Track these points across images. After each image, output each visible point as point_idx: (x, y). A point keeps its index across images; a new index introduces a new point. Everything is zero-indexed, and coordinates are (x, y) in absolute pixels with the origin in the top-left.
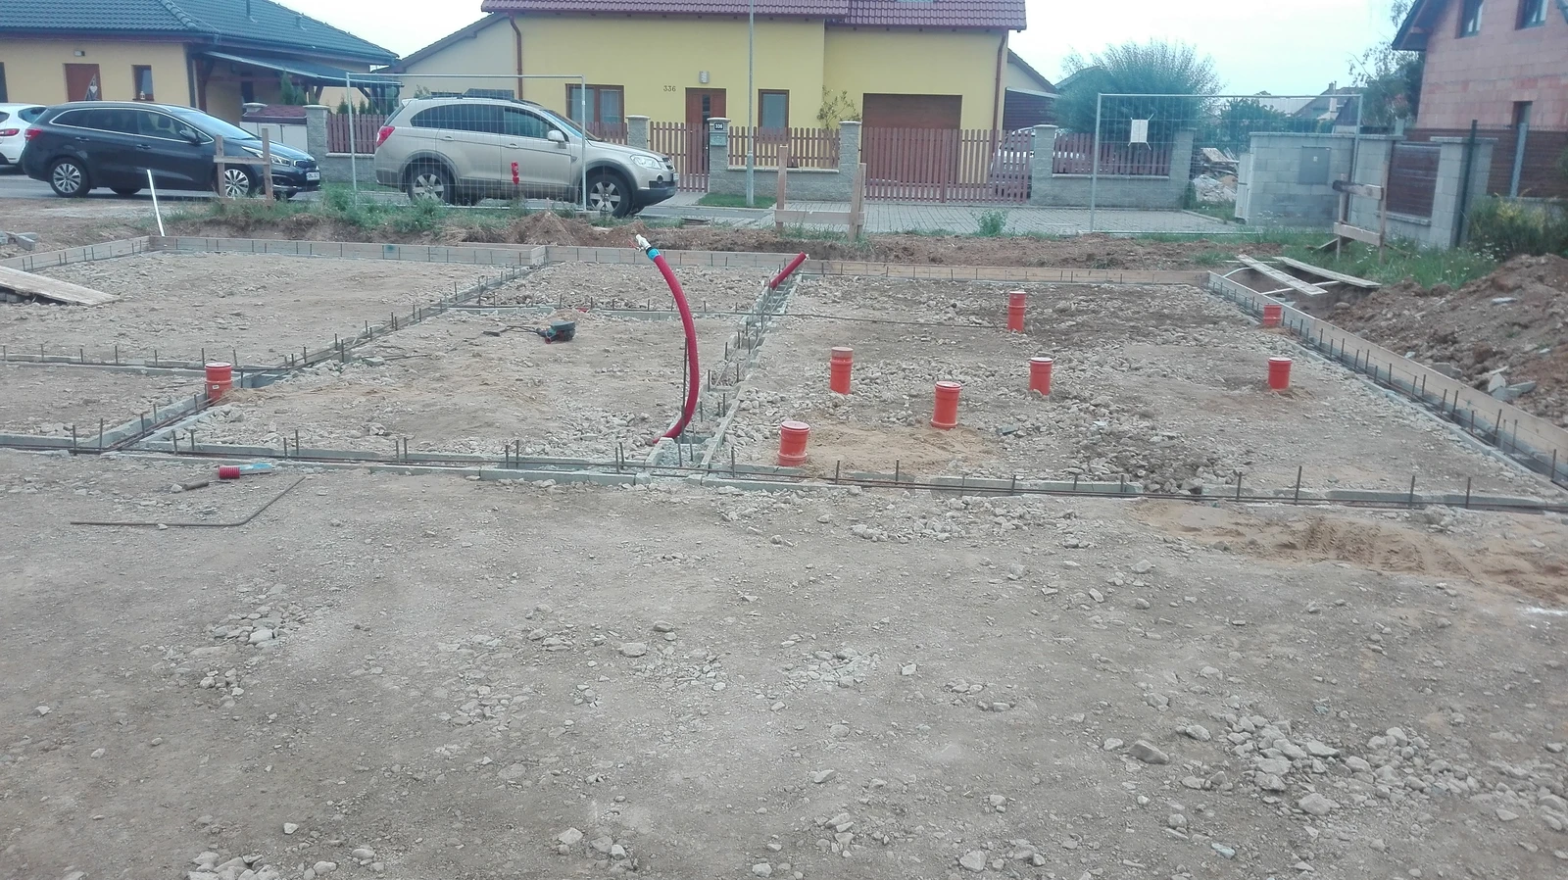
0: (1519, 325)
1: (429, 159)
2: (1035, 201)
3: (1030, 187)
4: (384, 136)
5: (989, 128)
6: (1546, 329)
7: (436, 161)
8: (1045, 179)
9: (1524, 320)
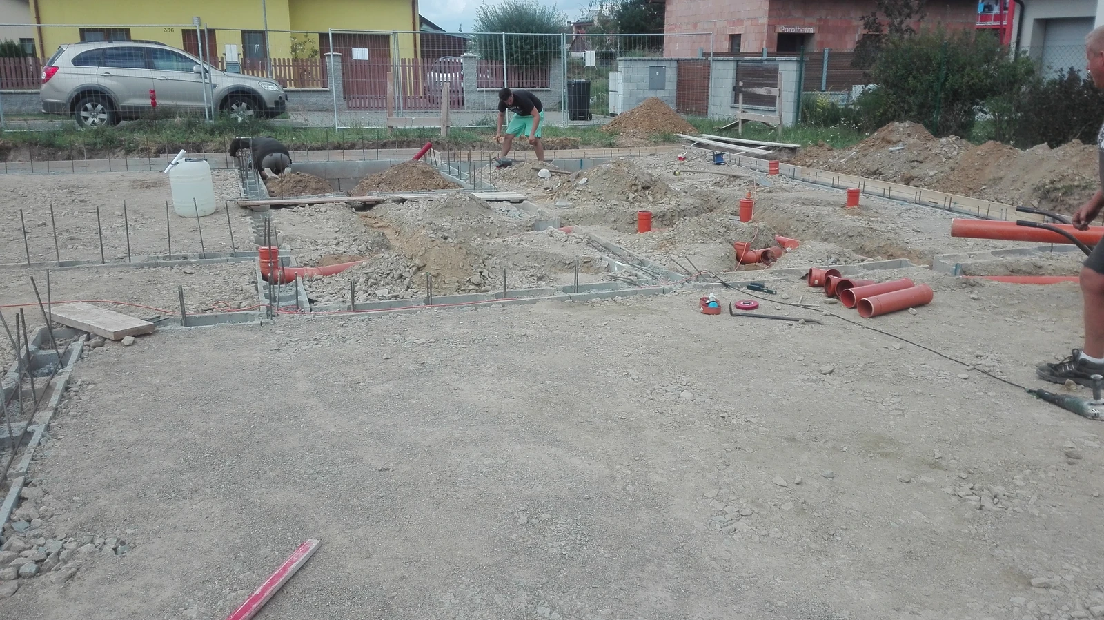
0: (917, 161)
1: (96, 92)
2: (468, 107)
3: (463, 98)
4: (49, 76)
5: (412, 56)
6: (936, 162)
7: (101, 93)
8: (472, 92)
9: (920, 158)
